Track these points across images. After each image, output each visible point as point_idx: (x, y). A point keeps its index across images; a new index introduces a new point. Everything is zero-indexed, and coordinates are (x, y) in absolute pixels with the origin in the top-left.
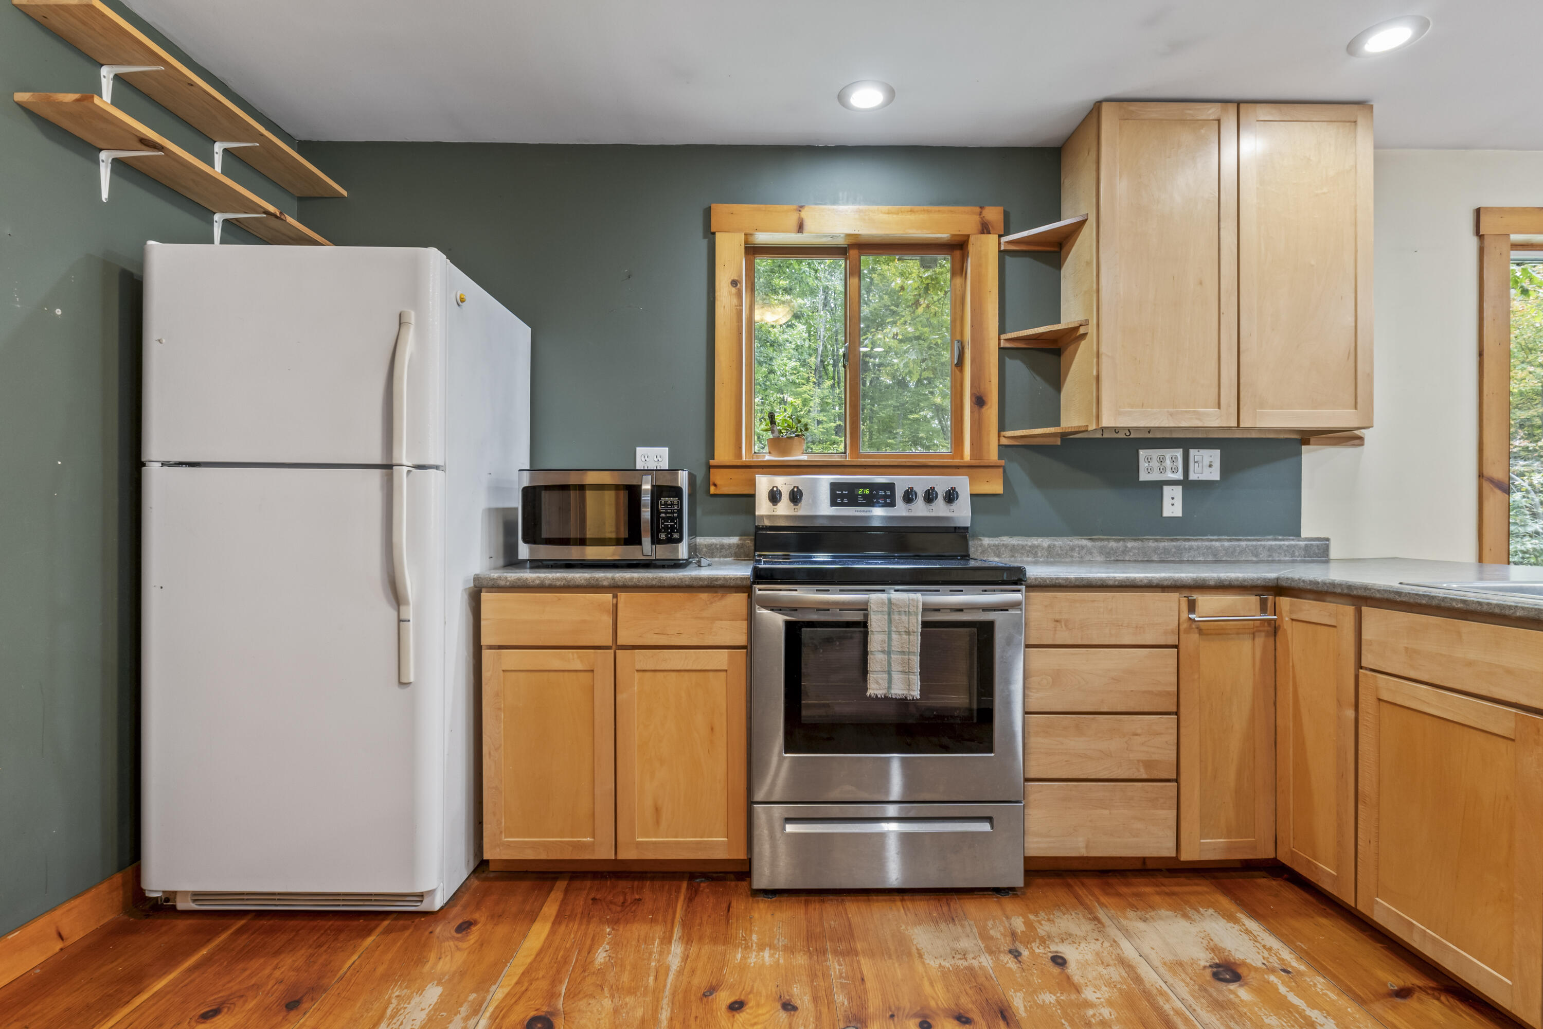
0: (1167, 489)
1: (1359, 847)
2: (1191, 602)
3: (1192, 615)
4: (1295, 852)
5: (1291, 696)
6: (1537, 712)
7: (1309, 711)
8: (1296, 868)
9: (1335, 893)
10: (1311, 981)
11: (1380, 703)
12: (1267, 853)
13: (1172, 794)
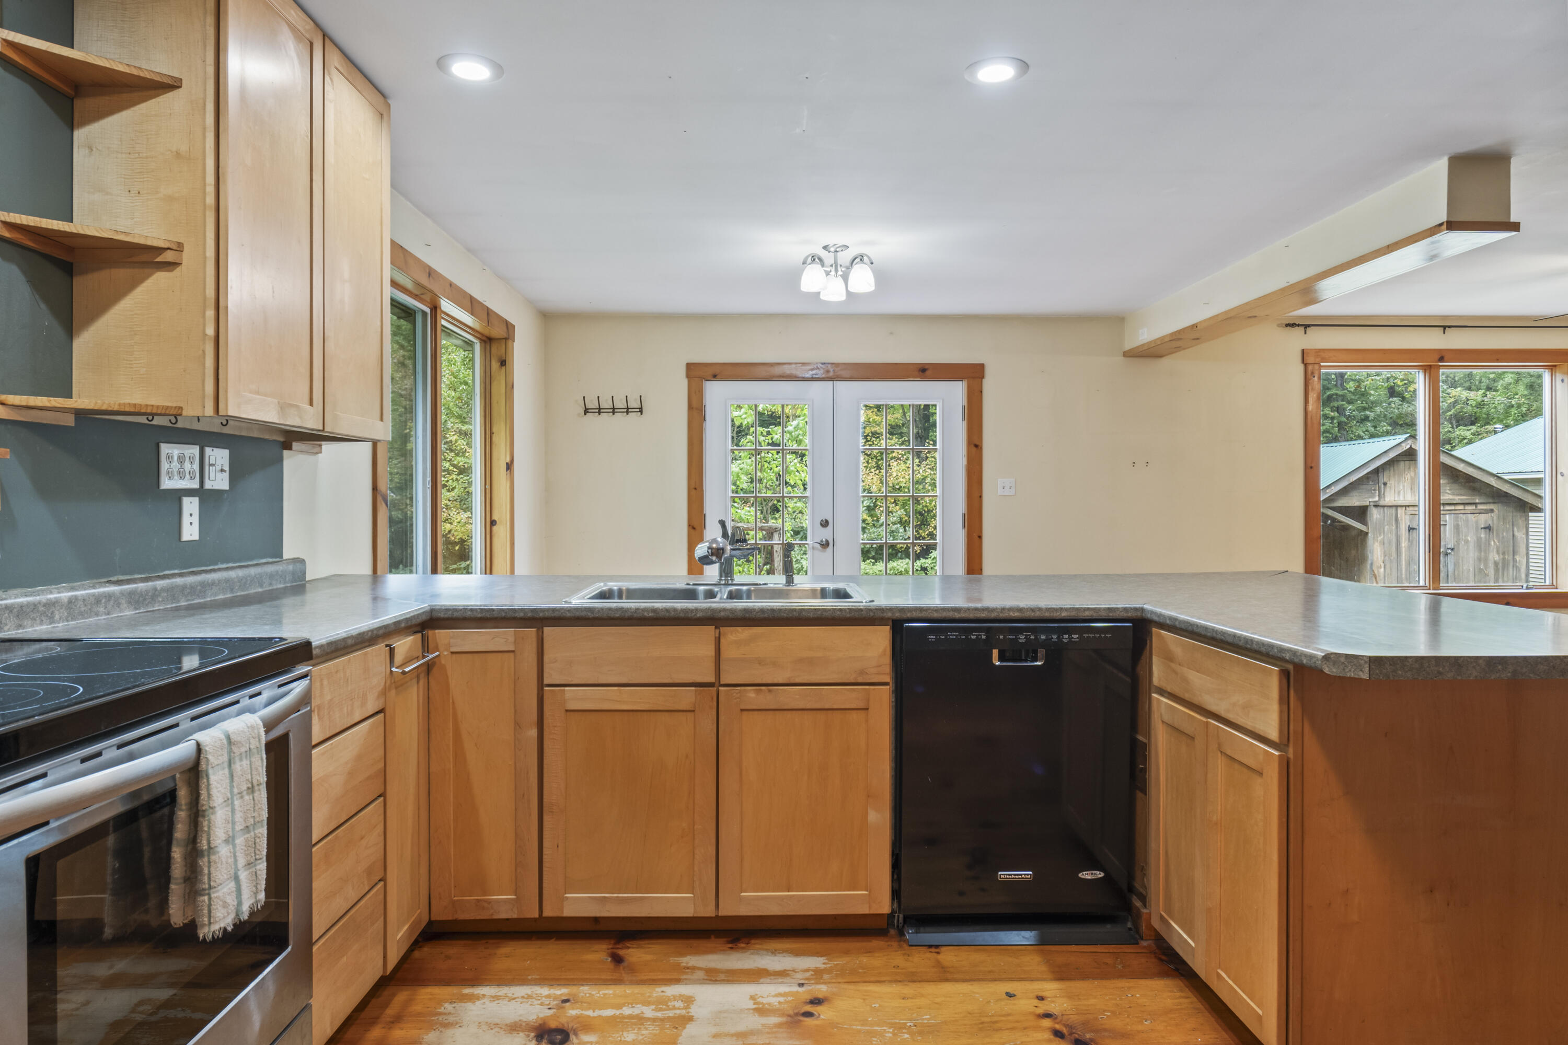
0: (186, 501)
1: (545, 857)
2: (392, 651)
3: (393, 667)
4: (458, 900)
5: (451, 735)
6: (711, 685)
7: (476, 745)
8: (461, 916)
9: (515, 916)
10: (586, 994)
11: (568, 713)
12: (425, 920)
13: (382, 896)
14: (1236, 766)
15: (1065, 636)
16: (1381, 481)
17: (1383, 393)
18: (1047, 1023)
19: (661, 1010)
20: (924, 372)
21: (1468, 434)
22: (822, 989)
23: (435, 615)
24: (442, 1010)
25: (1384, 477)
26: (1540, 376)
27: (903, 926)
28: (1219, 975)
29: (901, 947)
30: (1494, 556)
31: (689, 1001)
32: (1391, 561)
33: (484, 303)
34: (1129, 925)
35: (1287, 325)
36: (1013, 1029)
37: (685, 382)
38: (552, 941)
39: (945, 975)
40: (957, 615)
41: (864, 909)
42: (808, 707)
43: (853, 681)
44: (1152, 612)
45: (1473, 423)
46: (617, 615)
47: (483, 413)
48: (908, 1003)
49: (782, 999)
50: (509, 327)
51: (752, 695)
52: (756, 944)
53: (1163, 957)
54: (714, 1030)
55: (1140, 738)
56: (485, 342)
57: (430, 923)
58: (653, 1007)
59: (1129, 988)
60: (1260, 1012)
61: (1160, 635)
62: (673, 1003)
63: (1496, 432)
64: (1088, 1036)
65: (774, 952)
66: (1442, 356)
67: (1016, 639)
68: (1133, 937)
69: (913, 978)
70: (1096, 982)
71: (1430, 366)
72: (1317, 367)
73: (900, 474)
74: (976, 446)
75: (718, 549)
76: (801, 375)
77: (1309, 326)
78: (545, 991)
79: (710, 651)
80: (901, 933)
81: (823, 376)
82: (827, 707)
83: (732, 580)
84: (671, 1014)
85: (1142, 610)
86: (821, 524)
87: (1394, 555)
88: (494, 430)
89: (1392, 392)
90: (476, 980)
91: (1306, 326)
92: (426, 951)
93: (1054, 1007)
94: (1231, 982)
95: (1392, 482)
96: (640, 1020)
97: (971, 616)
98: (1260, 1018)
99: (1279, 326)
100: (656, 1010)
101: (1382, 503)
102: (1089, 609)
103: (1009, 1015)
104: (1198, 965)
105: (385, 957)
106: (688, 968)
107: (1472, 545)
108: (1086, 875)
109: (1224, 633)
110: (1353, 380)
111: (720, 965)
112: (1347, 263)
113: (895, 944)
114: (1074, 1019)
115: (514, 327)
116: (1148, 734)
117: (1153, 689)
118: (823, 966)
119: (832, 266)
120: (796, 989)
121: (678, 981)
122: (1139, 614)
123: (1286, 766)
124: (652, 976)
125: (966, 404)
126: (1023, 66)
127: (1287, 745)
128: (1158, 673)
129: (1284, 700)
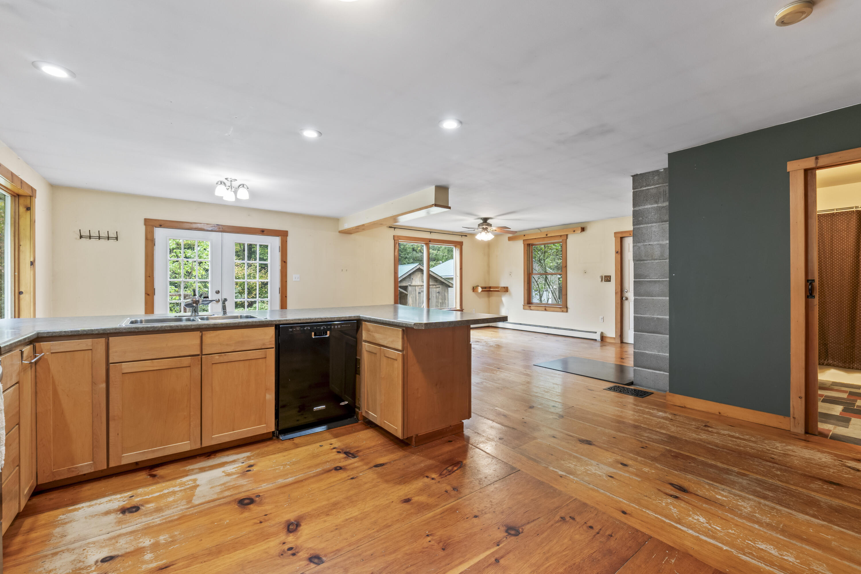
1: (110, 440)
2: (22, 353)
3: (23, 361)
4: (55, 471)
5: (51, 392)
6: (198, 355)
7: (67, 395)
8: (58, 478)
9: (93, 471)
10: (141, 492)
11: (124, 374)
12: (35, 485)
13: (18, 474)
14: (389, 359)
15: (336, 326)
16: (411, 278)
17: (411, 250)
18: (334, 450)
19: (182, 487)
20: (263, 232)
21: (433, 264)
22: (252, 462)
23: (40, 335)
24: (59, 519)
25: (412, 277)
26: (453, 248)
27: (278, 435)
28: (384, 422)
29: (279, 442)
30: (440, 301)
31: (195, 480)
32: (414, 303)
33: (19, 176)
34: (355, 417)
35: (389, 227)
36: (324, 455)
37: (144, 227)
38: (114, 478)
39: (297, 446)
40: (300, 322)
41: (265, 431)
42: (242, 359)
43: (260, 348)
44: (363, 317)
45: (434, 261)
46: (151, 330)
47: (13, 234)
48: (286, 457)
49: (236, 469)
50: (33, 190)
51: (217, 357)
52: (219, 455)
53: (366, 424)
54: (210, 486)
55: (358, 357)
56: (15, 196)
57: (37, 486)
58: (178, 487)
59: (358, 435)
60: (397, 428)
61: (365, 324)
62: (187, 483)
63: (440, 264)
64: (348, 450)
65: (228, 455)
66: (430, 241)
67: (320, 328)
68: (357, 421)
69: (286, 450)
70: (348, 436)
71: (427, 243)
72: (398, 241)
73: (239, 272)
74: (285, 262)
75: (196, 301)
76: (206, 229)
77: (396, 228)
78: (118, 496)
79: (198, 342)
80: (278, 437)
81: (217, 230)
82: (249, 358)
83: (198, 314)
84: (188, 486)
85: (359, 316)
86: (216, 292)
87: (415, 301)
88: (21, 243)
89: (414, 250)
90: (74, 503)
91: (395, 228)
92: (35, 500)
93: (336, 445)
94: (388, 423)
95: (414, 278)
96: (174, 493)
97: (305, 321)
98: (396, 430)
99: (387, 227)
100: (180, 487)
101: (411, 285)
102: (343, 317)
103: (322, 451)
104: (378, 422)
105: (19, 504)
106: (190, 470)
107: (435, 298)
108: (342, 404)
109: (386, 321)
110: (403, 245)
111: (204, 466)
112: (409, 211)
113: (276, 441)
114: (343, 447)
115: (36, 190)
116: (361, 356)
117: (362, 341)
118: (250, 455)
119: (229, 187)
120: (241, 464)
121: (187, 475)
122: (358, 318)
123: (403, 356)
124: (174, 477)
125: (280, 245)
126: (320, 134)
127: (404, 351)
128: (365, 336)
129: (403, 338)
